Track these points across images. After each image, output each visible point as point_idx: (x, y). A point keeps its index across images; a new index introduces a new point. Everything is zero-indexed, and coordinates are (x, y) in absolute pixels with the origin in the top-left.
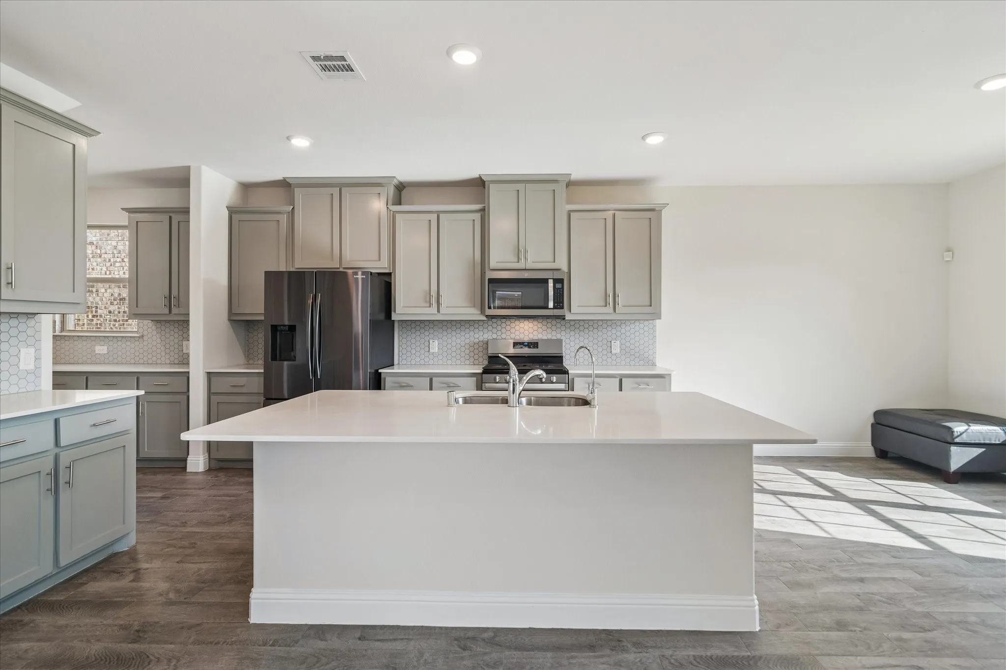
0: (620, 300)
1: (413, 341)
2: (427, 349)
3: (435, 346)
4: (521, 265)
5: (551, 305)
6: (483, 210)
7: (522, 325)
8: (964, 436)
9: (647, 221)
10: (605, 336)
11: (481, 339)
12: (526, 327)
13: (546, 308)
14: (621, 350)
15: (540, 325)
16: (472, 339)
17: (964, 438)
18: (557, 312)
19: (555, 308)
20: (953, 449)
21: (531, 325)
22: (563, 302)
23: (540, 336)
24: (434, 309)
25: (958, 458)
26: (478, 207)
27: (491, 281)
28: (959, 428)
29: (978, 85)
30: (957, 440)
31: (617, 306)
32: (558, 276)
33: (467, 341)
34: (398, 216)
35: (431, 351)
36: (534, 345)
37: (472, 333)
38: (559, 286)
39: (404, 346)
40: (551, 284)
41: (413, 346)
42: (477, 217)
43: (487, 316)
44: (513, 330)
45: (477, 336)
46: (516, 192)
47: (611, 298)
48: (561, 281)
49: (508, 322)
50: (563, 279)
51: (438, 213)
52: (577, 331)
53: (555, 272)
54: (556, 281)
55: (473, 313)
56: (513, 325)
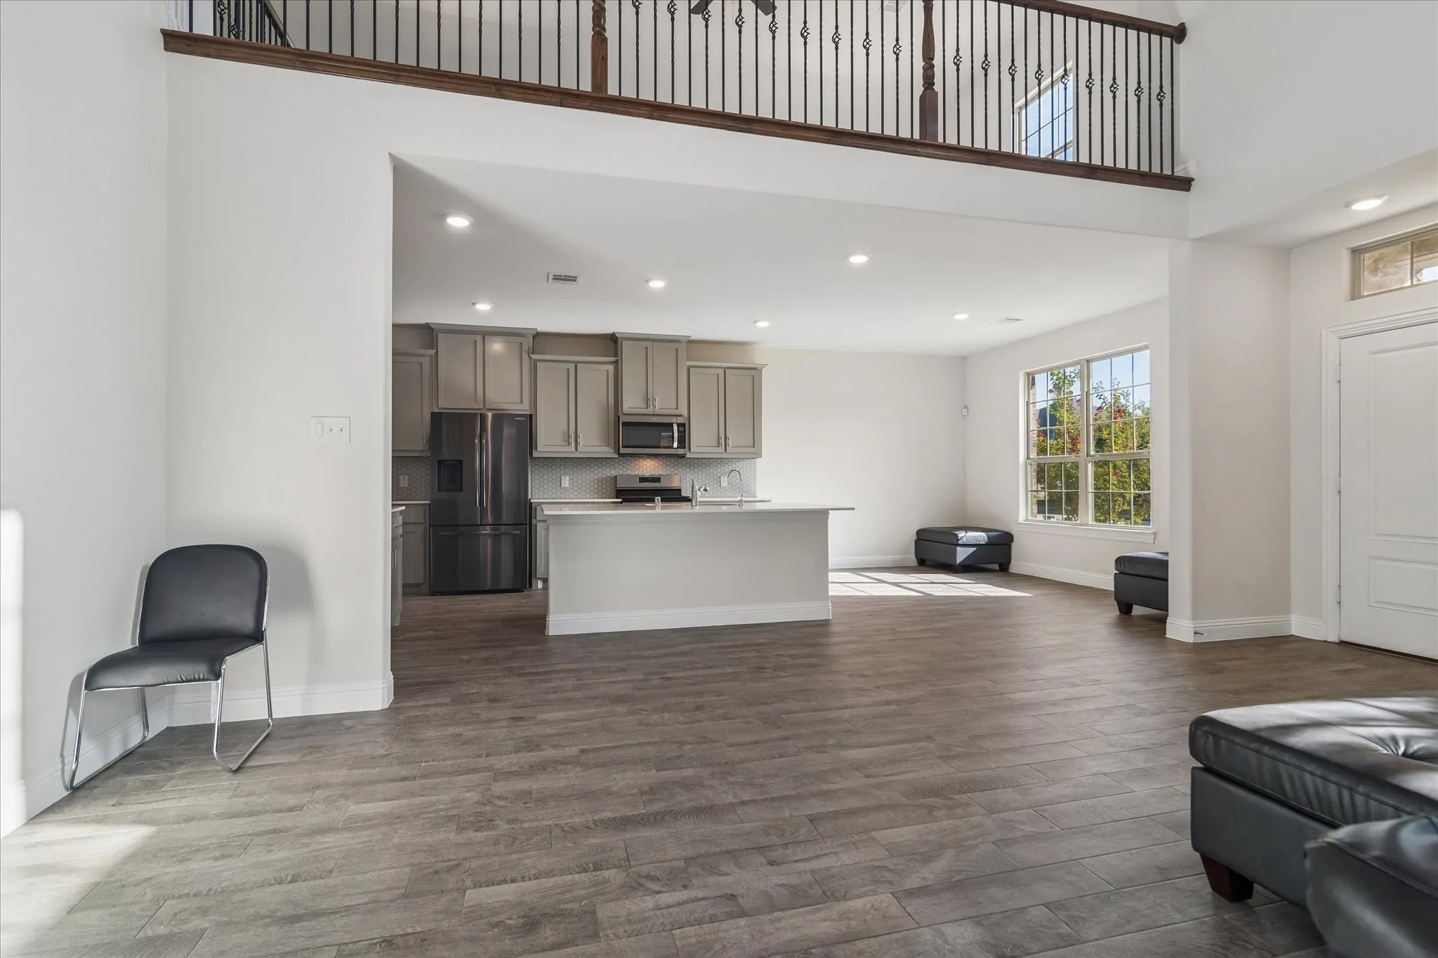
0: (730, 442)
1: (546, 477)
2: (559, 484)
3: (566, 482)
4: (650, 411)
5: (675, 445)
6: (617, 362)
7: (645, 463)
8: (964, 538)
9: (751, 378)
10: (715, 472)
11: (609, 474)
12: (649, 465)
13: (672, 447)
14: (728, 483)
15: (661, 463)
16: (600, 475)
17: (964, 541)
18: (681, 451)
19: (678, 447)
20: (958, 548)
21: (652, 463)
22: (685, 443)
23: (661, 472)
24: (572, 448)
25: (962, 554)
26: (613, 359)
27: (624, 424)
28: (961, 534)
29: (953, 315)
30: (960, 542)
31: (727, 447)
32: (680, 420)
33: (596, 477)
34: (539, 364)
35: (563, 486)
36: (657, 480)
37: (600, 470)
38: (682, 429)
39: (537, 482)
40: (675, 428)
41: (546, 481)
42: (611, 368)
43: (619, 454)
44: (637, 467)
45: (604, 472)
46: (645, 349)
47: (723, 441)
48: (683, 425)
49: (633, 460)
50: (685, 424)
51: (576, 364)
52: (692, 468)
53: (678, 418)
54: (679, 425)
55: (608, 452)
56: (637, 463)
